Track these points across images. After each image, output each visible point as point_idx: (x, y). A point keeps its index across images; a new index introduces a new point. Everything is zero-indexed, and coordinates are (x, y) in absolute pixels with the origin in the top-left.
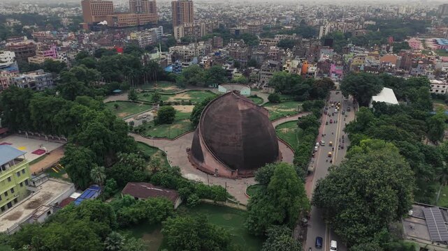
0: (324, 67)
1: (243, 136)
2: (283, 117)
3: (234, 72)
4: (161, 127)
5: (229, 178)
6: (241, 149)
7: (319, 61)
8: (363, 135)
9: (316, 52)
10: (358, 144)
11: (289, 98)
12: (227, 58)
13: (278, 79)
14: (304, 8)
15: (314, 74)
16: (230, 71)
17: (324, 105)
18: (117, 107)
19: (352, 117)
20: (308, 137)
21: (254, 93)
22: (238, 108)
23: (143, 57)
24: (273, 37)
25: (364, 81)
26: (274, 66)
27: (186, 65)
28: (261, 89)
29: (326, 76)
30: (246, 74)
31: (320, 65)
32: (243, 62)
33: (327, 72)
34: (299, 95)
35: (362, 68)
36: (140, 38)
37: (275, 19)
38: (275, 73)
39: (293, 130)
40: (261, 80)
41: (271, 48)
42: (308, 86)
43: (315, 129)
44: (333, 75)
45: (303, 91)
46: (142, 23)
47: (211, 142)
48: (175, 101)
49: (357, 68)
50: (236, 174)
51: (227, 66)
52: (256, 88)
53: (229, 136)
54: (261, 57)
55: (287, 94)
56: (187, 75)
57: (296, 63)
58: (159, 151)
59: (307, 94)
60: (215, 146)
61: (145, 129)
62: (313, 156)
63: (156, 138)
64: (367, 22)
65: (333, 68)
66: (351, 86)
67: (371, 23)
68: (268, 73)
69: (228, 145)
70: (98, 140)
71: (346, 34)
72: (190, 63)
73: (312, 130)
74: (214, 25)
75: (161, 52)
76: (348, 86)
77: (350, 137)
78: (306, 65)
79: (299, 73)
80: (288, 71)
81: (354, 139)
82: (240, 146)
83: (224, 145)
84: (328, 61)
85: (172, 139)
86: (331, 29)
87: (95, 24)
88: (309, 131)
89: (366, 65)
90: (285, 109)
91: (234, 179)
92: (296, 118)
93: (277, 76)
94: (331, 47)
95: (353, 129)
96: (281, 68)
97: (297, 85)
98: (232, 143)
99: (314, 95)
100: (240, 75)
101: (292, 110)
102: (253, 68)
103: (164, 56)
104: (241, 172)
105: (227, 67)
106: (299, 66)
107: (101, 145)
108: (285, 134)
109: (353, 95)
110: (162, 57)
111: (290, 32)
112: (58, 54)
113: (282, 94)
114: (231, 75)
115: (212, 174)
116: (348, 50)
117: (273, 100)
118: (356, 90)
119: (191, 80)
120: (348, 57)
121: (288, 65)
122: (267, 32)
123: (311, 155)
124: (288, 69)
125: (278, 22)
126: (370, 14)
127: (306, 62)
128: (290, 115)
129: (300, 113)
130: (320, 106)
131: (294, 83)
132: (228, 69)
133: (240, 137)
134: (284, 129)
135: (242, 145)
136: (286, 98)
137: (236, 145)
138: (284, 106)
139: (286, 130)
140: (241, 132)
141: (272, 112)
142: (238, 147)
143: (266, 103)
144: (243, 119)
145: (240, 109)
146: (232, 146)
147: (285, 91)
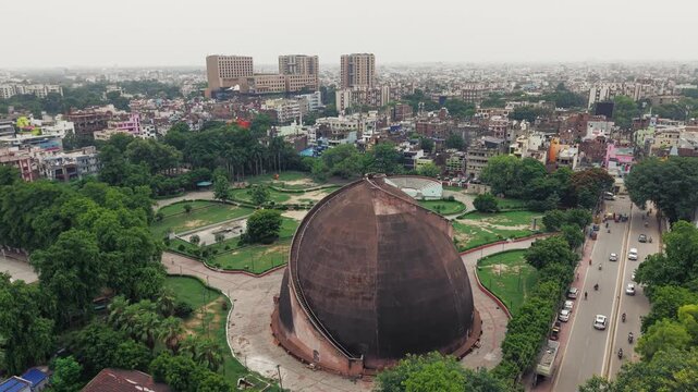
0: (595, 150)
1: (378, 276)
2: (501, 240)
3: (417, 157)
4: (249, 249)
5: (341, 374)
6: (372, 305)
7: (583, 139)
8: (684, 291)
9: (580, 126)
10: (672, 314)
11: (518, 205)
12: (410, 134)
13: (499, 169)
14: (565, 70)
15: (571, 160)
16: (410, 155)
17: (589, 221)
18: (188, 210)
19: (655, 248)
20: (544, 287)
21: (449, 193)
22: (373, 211)
23: (268, 132)
24: (504, 107)
25: (679, 171)
26: (494, 145)
27: (334, 144)
28: (465, 187)
29: (597, 166)
30: (440, 161)
31: (584, 146)
32: (437, 142)
33: (600, 158)
34: (539, 199)
35: (674, 152)
36: (279, 108)
37: (513, 84)
38: (494, 157)
39: (516, 269)
40: (468, 172)
41: (493, 118)
42: (558, 182)
43: (563, 268)
44: (612, 165)
45: (547, 192)
46: (292, 88)
47: (309, 285)
48: (299, 203)
49: (662, 152)
50: (358, 367)
51: (407, 147)
52: (455, 186)
53: (346, 273)
54: (472, 133)
55: (516, 197)
56: (330, 160)
57: (536, 141)
58: (221, 299)
59: (555, 199)
60: (317, 297)
61: (215, 253)
62: (555, 336)
63: (230, 270)
64: (682, 86)
65: (612, 151)
66: (651, 183)
67: (688, 86)
68: (481, 158)
69: (342, 295)
70: (69, 267)
71: (640, 102)
72: (343, 141)
73: (556, 272)
74: (406, 90)
75: (301, 126)
76: (642, 182)
77: (649, 293)
78: (558, 146)
79: (543, 160)
80: (519, 156)
81: (659, 300)
82: (370, 299)
83: (335, 295)
84: (601, 139)
85: (258, 275)
86: (611, 92)
87: (223, 90)
88: (550, 272)
89: (683, 146)
90: (505, 224)
91: (354, 379)
92: (526, 245)
93: (495, 163)
94: (609, 118)
95: (656, 275)
96: (507, 150)
97: (535, 181)
98: (353, 290)
99: (569, 199)
100: (430, 161)
101: (522, 227)
102: (454, 150)
103: (305, 132)
104: (372, 363)
105: (405, 148)
106: (542, 148)
107: (70, 279)
108: (499, 278)
109: (657, 201)
110: (301, 131)
111: (536, 99)
112: (141, 128)
113: (506, 196)
114: (412, 162)
115: (306, 362)
116: (644, 124)
117: (484, 208)
118: (663, 191)
119: (336, 167)
120: (643, 136)
121: (521, 145)
122: (494, 101)
123: (549, 331)
124: (519, 152)
125: (517, 87)
126: (686, 76)
127: (557, 140)
128: (516, 237)
129: (537, 233)
130: (581, 221)
131: (529, 175)
132: (407, 150)
133: (371, 277)
134: (498, 266)
135: (375, 297)
136: (512, 206)
137: (361, 296)
138: (506, 220)
139: (501, 267)
140: (375, 266)
141: (477, 229)
142: (365, 302)
143: (471, 213)
144: (383, 235)
145: (377, 213)
146: (351, 299)
147: (512, 192)
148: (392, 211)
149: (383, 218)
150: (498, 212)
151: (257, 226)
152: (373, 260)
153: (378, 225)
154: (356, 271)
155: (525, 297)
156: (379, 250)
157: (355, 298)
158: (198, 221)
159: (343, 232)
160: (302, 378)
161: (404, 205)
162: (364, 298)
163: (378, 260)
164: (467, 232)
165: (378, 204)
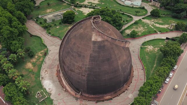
1: (88, 68)
2: (155, 32)
5: (73, 96)
6: (85, 78)
21: (143, 5)
22: (91, 39)
28: (151, 1)
39: (156, 49)
45: (182, 10)
50: (78, 96)
52: (147, 1)
53: (76, 64)
58: (46, 50)
61: (50, 27)
63: (53, 36)
69: (74, 72)
82: (84, 76)
83: (71, 70)
85: (61, 39)
88: (167, 61)
91: (77, 99)
98: (78, 71)
101: (166, 26)
108: (148, 53)
113: (165, 9)
115: (63, 87)
129: (171, 31)
133: (85, 68)
134: (149, 47)
135: (86, 76)
136: (166, 14)
137: (81, 74)
138: (161, 22)
139: (150, 48)
140: (88, 63)
141: (148, 25)
142: (82, 77)
143: (148, 16)
144: (93, 51)
145: (93, 39)
146: (77, 74)
147: (168, 7)
148: (99, 39)
149: (95, 43)
150: (159, 17)
151: (65, 18)
152: (87, 61)
153: (92, 45)
154: (80, 64)
155: (155, 66)
156: (91, 57)
157: (79, 74)
158: (51, 10)
159: (77, 46)
160: (59, 94)
161: (106, 37)
162: (82, 75)
163: (89, 61)
164: (143, 27)
165: (94, 35)
